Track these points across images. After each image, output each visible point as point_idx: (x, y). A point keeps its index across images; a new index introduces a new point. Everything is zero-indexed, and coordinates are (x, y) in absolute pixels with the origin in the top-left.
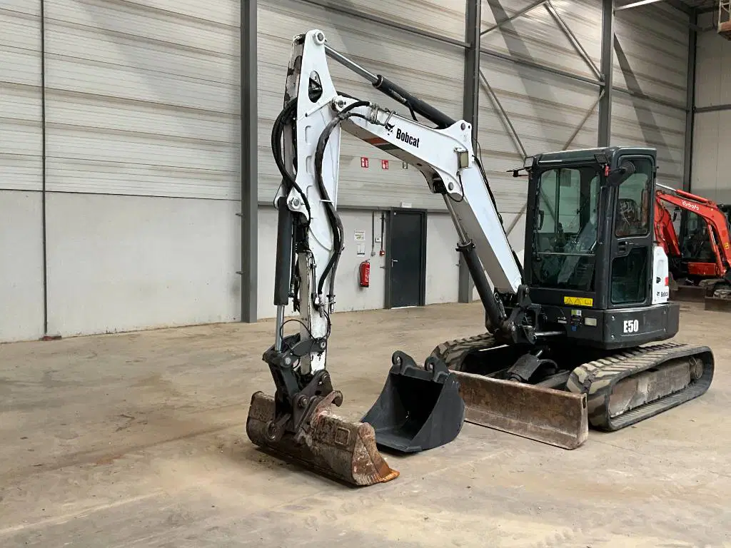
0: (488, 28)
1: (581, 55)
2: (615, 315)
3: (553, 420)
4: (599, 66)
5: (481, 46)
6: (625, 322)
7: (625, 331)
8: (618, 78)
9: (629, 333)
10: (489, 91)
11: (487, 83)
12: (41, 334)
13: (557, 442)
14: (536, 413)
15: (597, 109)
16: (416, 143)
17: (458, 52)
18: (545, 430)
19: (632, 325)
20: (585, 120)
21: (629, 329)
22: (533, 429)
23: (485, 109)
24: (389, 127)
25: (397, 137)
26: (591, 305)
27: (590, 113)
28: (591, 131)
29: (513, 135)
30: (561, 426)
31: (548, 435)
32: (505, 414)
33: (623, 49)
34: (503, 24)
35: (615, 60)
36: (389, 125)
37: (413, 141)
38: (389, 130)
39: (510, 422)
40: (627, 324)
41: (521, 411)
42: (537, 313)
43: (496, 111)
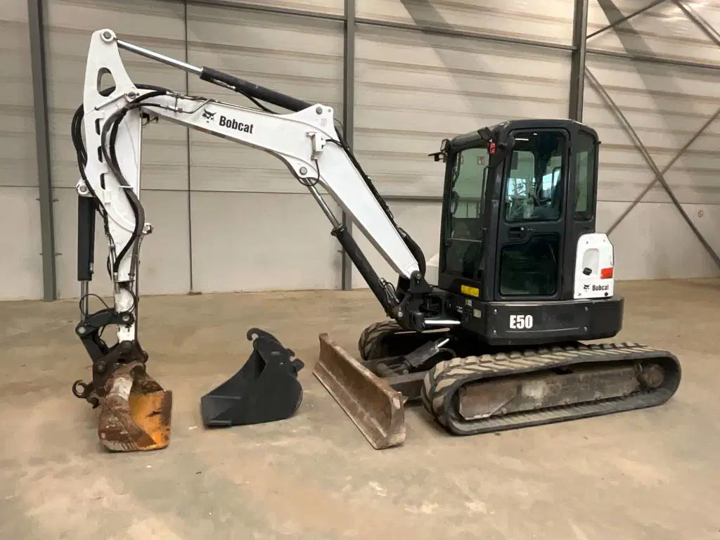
0: (599, 30)
2: (496, 307)
5: (587, 47)
6: (512, 317)
7: (512, 326)
9: (517, 329)
10: (597, 88)
11: (596, 81)
12: (188, 290)
16: (248, 129)
17: (563, 55)
19: (522, 320)
21: (518, 325)
23: (592, 105)
24: (208, 115)
25: (220, 124)
26: (477, 296)
29: (627, 128)
34: (618, 23)
36: (209, 113)
37: (244, 127)
38: (208, 118)
40: (515, 319)
42: (444, 301)
43: (608, 107)
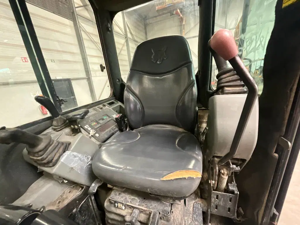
0: (79, 6)
1: (118, 26)
4: (123, 30)
5: (77, 13)
8: (129, 35)
11: (85, 29)
15: (125, 44)
20: (123, 47)
27: (123, 45)
28: (125, 50)
33: (130, 27)
35: (128, 30)
43: (91, 40)
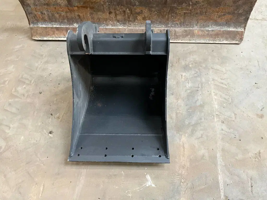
3: (219, 20)
13: (227, 39)
14: (201, 17)
18: (213, 31)
22: (201, 33)
30: (228, 24)
31: (217, 35)
32: (166, 25)
39: (175, 31)
41: (184, 18)
